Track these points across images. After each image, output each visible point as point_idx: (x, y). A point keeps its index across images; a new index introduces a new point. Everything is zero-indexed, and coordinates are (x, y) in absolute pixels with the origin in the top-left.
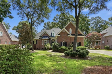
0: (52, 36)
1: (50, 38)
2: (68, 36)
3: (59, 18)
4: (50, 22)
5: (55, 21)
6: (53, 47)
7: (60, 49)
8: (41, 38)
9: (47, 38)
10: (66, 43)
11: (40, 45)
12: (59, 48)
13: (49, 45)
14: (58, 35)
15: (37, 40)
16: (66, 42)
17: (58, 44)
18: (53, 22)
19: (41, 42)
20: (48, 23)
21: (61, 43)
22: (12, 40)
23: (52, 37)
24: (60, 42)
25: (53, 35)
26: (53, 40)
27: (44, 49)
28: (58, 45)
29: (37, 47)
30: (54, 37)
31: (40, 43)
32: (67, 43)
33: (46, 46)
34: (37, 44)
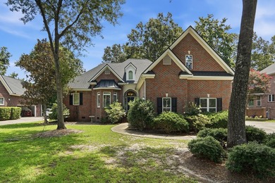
0: (127, 79)
1: (120, 87)
2: (182, 77)
3: (144, 33)
4: (119, 46)
5: (134, 40)
6: (133, 113)
7: (156, 123)
8: (95, 86)
9: (113, 87)
10: (174, 100)
11: (91, 106)
12: (156, 119)
13: (119, 108)
14: (149, 73)
15: (81, 93)
16: (176, 99)
17: (148, 105)
18: (127, 44)
19: (95, 97)
20: (114, 48)
21: (159, 100)
22: (11, 93)
23: (126, 82)
24: (155, 98)
25: (131, 77)
26: (130, 91)
27: (102, 119)
28: (150, 109)
29: (81, 114)
30: (132, 82)
31: (92, 102)
32: (179, 101)
33: (107, 111)
34: (81, 103)
